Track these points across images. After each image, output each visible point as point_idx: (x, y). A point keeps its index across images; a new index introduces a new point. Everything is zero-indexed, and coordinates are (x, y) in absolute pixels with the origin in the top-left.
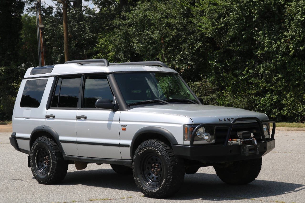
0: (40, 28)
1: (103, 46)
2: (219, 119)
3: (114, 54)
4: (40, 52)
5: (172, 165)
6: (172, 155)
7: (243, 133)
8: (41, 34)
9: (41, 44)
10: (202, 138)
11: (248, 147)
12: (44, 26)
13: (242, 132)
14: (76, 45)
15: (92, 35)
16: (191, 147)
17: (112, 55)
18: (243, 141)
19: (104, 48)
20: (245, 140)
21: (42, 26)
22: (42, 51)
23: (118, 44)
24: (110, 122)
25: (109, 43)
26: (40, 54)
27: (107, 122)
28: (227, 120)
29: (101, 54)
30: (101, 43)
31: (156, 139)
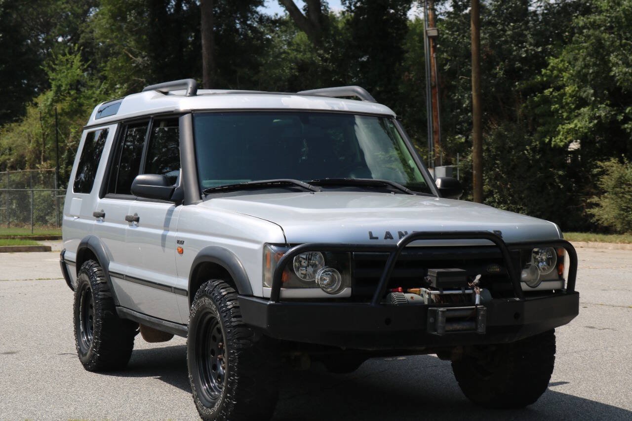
0: (430, 37)
1: (555, 72)
2: (371, 233)
3: (575, 88)
4: (430, 86)
5: (238, 350)
6: (241, 323)
7: (438, 273)
8: (432, 50)
9: (433, 69)
10: (315, 281)
11: (443, 312)
12: (438, 33)
13: (437, 270)
14: (506, 72)
15: (534, 50)
16: (270, 305)
17: (573, 91)
18: (439, 295)
19: (557, 77)
20: (445, 292)
21: (433, 33)
22: (433, 84)
23: (583, 68)
24: (165, 233)
25: (568, 66)
26: (430, 90)
27: (160, 232)
28: (395, 235)
29: (551, 90)
30: (552, 67)
31: (222, 280)
